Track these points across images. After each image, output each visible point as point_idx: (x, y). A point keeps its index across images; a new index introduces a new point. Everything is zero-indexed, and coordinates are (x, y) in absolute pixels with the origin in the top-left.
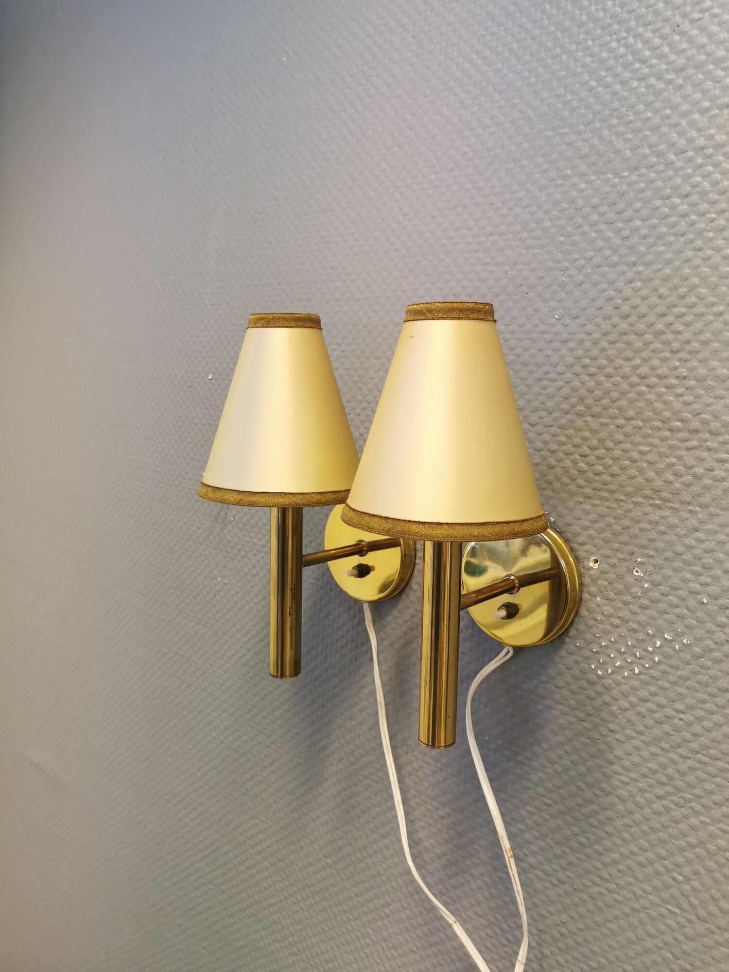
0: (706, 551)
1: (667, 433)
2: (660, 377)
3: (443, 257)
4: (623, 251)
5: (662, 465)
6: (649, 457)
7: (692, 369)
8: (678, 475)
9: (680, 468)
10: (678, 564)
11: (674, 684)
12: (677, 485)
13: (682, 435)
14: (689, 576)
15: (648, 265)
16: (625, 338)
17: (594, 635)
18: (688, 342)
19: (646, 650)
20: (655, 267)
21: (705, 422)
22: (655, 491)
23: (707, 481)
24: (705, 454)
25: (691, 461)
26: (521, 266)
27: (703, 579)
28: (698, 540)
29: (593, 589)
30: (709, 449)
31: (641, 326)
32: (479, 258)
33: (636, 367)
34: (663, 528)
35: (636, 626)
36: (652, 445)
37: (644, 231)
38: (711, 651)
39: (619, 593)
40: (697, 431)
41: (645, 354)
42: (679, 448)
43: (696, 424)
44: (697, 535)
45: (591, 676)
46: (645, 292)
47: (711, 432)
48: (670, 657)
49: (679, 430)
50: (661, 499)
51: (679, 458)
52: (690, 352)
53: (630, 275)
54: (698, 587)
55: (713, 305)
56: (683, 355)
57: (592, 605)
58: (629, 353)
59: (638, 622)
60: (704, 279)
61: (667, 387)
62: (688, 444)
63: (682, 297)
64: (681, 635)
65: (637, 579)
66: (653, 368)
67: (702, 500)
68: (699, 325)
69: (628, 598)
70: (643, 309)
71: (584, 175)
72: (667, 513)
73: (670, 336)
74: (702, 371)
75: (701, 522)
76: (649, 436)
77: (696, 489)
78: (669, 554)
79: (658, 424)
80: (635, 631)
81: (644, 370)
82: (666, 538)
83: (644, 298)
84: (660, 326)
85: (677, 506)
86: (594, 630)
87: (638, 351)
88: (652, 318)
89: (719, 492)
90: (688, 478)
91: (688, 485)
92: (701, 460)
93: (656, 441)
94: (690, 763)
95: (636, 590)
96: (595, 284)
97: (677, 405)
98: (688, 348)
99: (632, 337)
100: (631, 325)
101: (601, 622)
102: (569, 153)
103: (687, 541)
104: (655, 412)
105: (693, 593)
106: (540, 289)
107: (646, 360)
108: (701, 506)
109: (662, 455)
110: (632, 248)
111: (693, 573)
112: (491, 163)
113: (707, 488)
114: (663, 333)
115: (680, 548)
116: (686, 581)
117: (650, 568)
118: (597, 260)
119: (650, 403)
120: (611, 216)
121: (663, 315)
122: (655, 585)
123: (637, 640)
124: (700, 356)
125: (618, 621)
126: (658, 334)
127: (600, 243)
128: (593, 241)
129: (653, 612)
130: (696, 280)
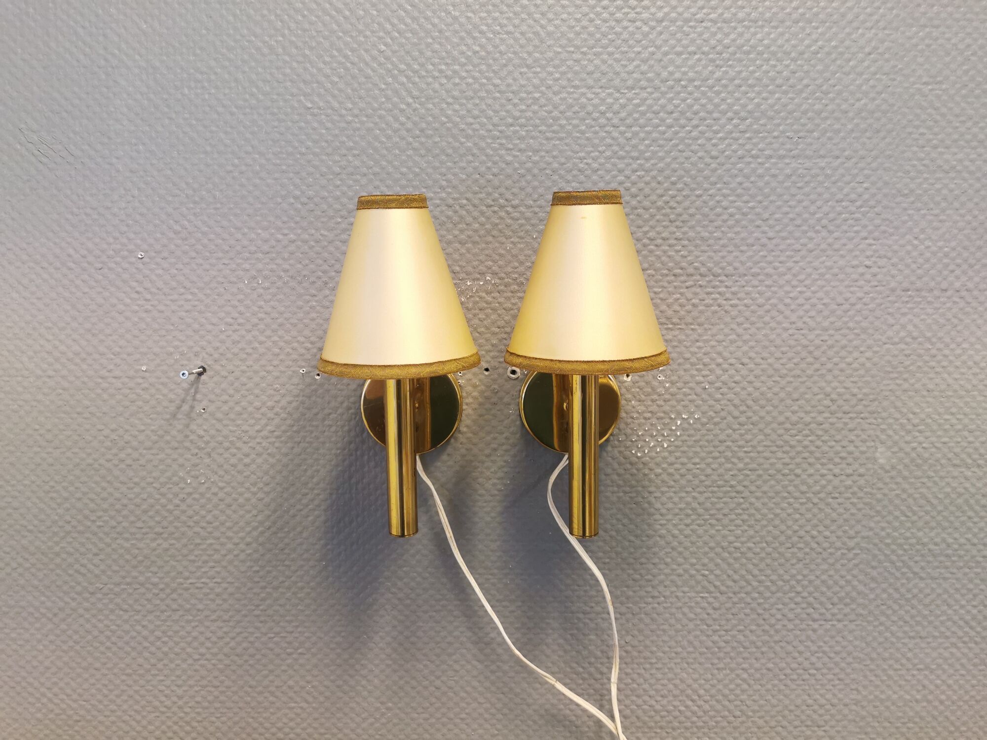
0: (705, 354)
1: (673, 278)
2: (664, 239)
3: (463, 140)
4: (627, 148)
5: (671, 301)
6: (661, 296)
7: (684, 233)
8: (682, 306)
9: (683, 301)
10: (688, 366)
11: (692, 446)
12: (682, 313)
13: (682, 278)
14: (695, 373)
15: (647, 160)
16: (636, 212)
17: (632, 429)
18: (680, 215)
19: (671, 430)
20: (652, 162)
21: (696, 268)
22: (668, 318)
23: (701, 308)
24: (698, 290)
25: (689, 296)
26: (543, 154)
27: (704, 373)
28: (699, 348)
29: (629, 396)
30: (701, 286)
31: (647, 203)
32: (501, 144)
33: (646, 233)
34: (675, 344)
35: (662, 415)
36: (663, 287)
37: (642, 135)
38: (713, 418)
39: (649, 395)
40: (692, 275)
41: (651, 223)
42: (681, 287)
43: (691, 270)
44: (698, 344)
45: (634, 459)
46: (648, 179)
47: (701, 275)
48: (687, 430)
49: (681, 275)
50: (673, 324)
51: (681, 294)
52: (683, 222)
53: (635, 166)
54: (701, 379)
55: (695, 190)
56: (678, 223)
57: (629, 408)
58: (640, 222)
59: (664, 412)
60: (687, 171)
61: (670, 246)
62: (688, 284)
63: (674, 183)
64: (693, 413)
65: (660, 382)
66: (659, 233)
67: (699, 320)
68: (687, 203)
69: (655, 397)
70: (647, 191)
71: (592, 87)
72: (677, 332)
73: (668, 211)
74: (691, 234)
75: (700, 335)
76: (660, 281)
77: (695, 313)
78: (681, 361)
79: (665, 272)
80: (662, 418)
81: (652, 234)
82: (678, 350)
83: (647, 183)
84: (660, 203)
85: (683, 326)
86: (632, 426)
87: (646, 221)
88: (654, 197)
89: (709, 314)
90: (689, 307)
91: (690, 312)
92: (696, 294)
93: (666, 284)
94: (706, 495)
95: (661, 390)
96: (608, 171)
97: (678, 258)
98: (681, 219)
99: (640, 211)
100: (639, 202)
101: (637, 418)
102: (576, 68)
103: (692, 349)
104: (663, 263)
105: (698, 383)
106: (562, 172)
107: (652, 227)
108: (699, 325)
109: (670, 293)
110: (635, 147)
111: (697, 370)
112: (505, 65)
113: (701, 312)
114: (663, 208)
115: (688, 355)
116: (692, 376)
117: (669, 373)
118: (608, 153)
119: (658, 257)
120: (615, 121)
121: (662, 196)
122: (672, 383)
123: (664, 424)
124: (689, 224)
125: (649, 415)
126: (659, 209)
127: (609, 141)
128: (604, 138)
129: (674, 403)
130: (682, 173)
